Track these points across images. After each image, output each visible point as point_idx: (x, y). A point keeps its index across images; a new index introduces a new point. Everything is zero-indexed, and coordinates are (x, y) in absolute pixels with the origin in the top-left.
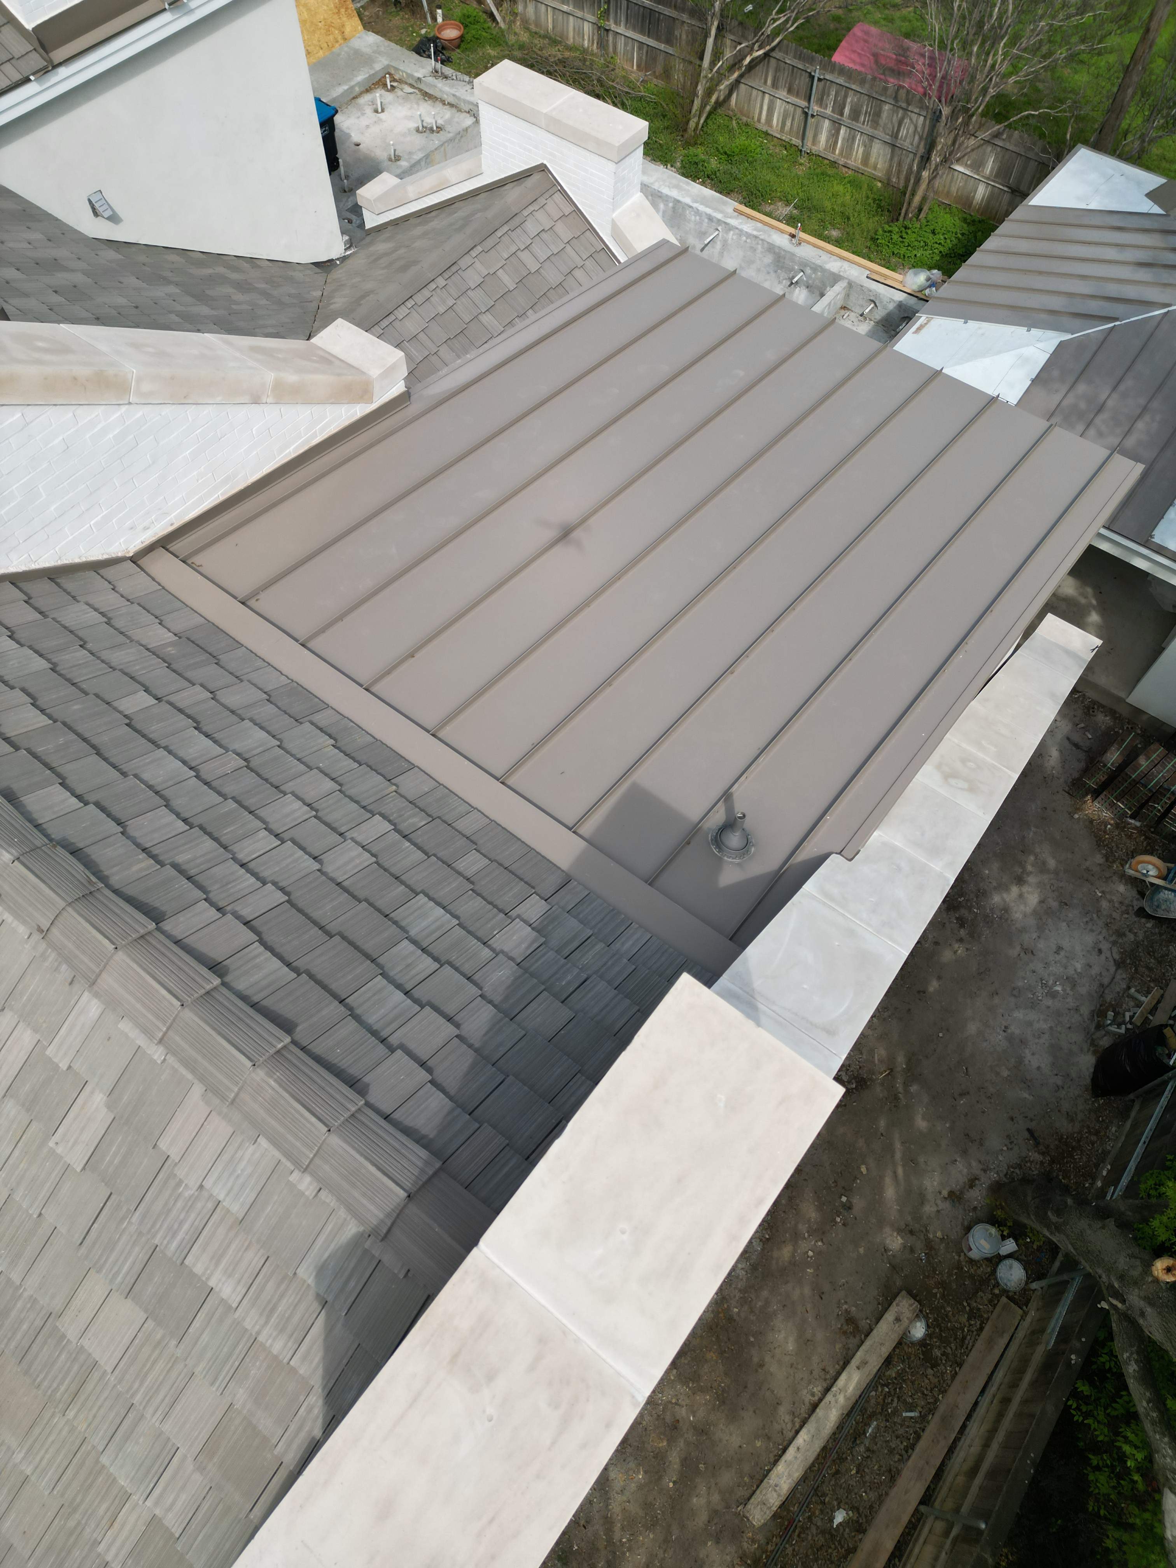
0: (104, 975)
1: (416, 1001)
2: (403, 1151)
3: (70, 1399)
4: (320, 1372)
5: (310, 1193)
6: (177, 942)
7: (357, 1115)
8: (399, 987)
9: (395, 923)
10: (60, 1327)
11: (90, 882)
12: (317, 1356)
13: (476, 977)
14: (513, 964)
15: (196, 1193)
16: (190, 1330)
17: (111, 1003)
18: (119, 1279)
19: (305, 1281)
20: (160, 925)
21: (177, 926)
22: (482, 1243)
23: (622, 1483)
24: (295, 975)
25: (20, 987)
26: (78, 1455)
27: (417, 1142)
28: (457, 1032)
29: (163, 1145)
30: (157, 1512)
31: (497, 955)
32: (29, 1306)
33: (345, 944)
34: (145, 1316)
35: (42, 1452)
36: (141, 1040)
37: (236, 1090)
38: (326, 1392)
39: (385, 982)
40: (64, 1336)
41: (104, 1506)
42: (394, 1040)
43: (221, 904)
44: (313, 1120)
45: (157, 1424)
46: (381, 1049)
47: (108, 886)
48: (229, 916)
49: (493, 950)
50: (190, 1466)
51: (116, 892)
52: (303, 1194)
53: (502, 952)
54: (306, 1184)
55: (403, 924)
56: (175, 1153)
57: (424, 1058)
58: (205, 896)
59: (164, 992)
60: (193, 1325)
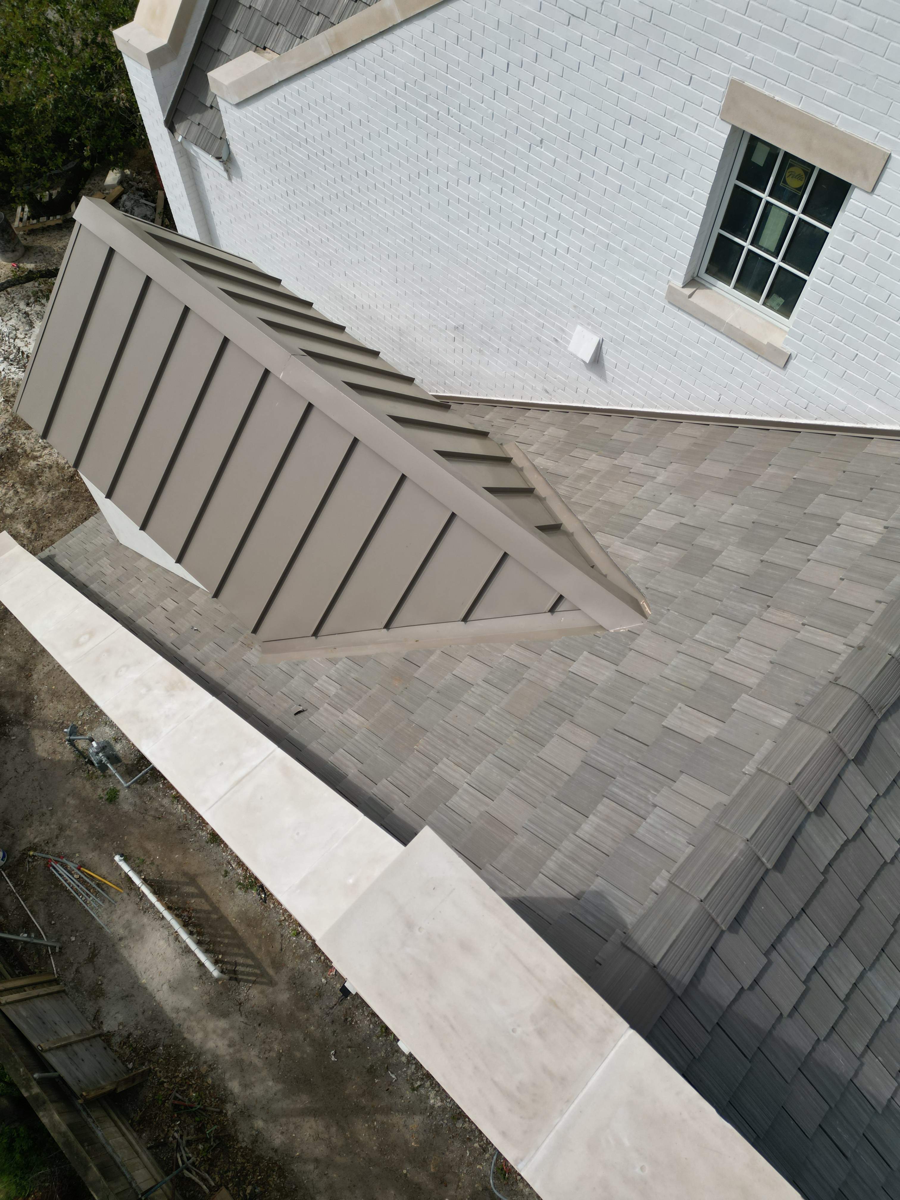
0: (806, 726)
1: (809, 977)
2: (688, 962)
3: (523, 733)
4: (534, 895)
5: (654, 886)
6: (839, 776)
7: (714, 924)
8: (820, 961)
9: (878, 958)
10: (565, 722)
11: (881, 708)
12: (543, 893)
13: (835, 1036)
14: (852, 1074)
15: (650, 803)
16: (562, 804)
17: (784, 733)
18: (593, 756)
19: (592, 883)
20: (852, 762)
21: (852, 774)
22: (632, 1032)
23: (410, 1126)
24: (822, 870)
25: (790, 671)
26: (493, 741)
27: (695, 975)
28: (785, 1014)
29: (683, 777)
30: (460, 791)
31: (858, 1059)
32: (577, 703)
33: (853, 913)
34: (571, 775)
35: (496, 720)
36: (758, 757)
37: (728, 827)
38: (522, 900)
39: (823, 948)
40: (559, 725)
41: (465, 758)
42: (774, 955)
43: (876, 808)
44: (709, 888)
45: (507, 787)
46: (766, 945)
47: (879, 721)
48: (866, 815)
49: (863, 1055)
50: (483, 808)
51: (875, 728)
52: (653, 881)
53: (862, 1064)
54: (660, 882)
55: (877, 966)
56: (677, 786)
57: (762, 983)
58: (881, 794)
59: (798, 770)
60: (565, 806)
